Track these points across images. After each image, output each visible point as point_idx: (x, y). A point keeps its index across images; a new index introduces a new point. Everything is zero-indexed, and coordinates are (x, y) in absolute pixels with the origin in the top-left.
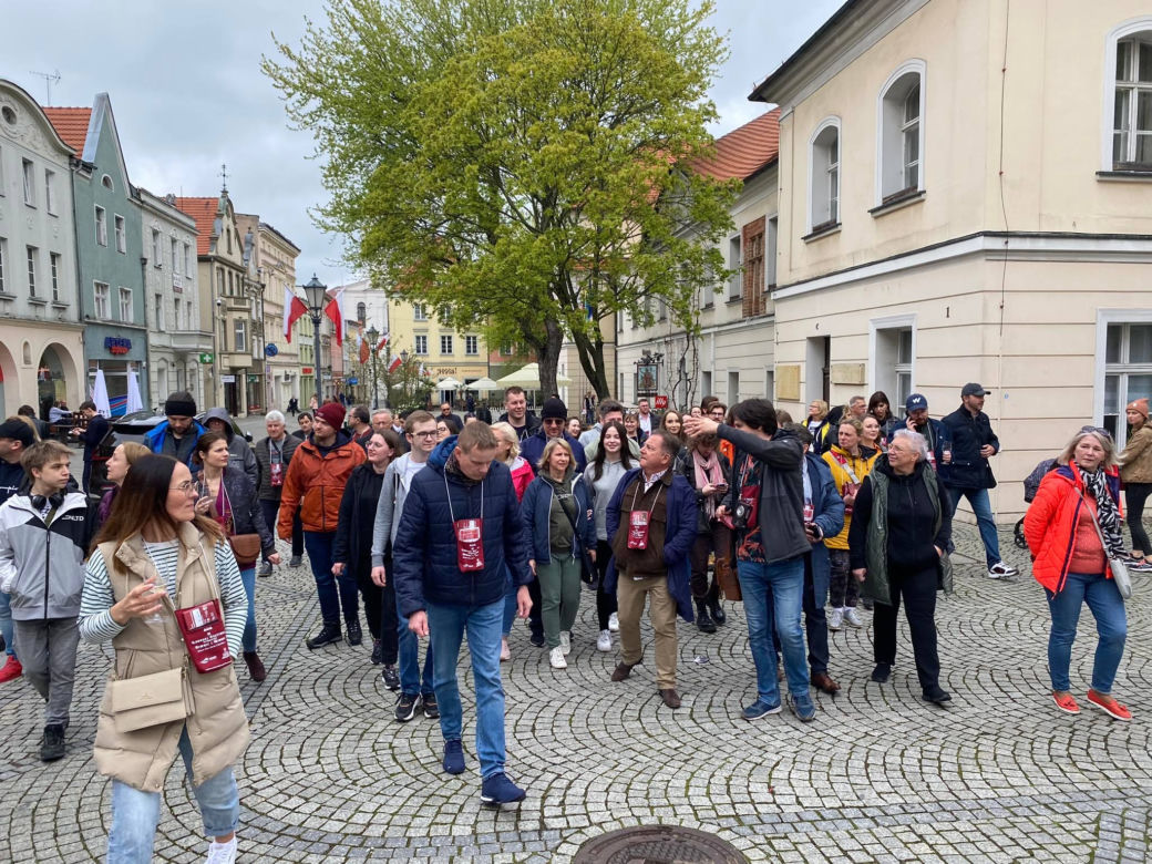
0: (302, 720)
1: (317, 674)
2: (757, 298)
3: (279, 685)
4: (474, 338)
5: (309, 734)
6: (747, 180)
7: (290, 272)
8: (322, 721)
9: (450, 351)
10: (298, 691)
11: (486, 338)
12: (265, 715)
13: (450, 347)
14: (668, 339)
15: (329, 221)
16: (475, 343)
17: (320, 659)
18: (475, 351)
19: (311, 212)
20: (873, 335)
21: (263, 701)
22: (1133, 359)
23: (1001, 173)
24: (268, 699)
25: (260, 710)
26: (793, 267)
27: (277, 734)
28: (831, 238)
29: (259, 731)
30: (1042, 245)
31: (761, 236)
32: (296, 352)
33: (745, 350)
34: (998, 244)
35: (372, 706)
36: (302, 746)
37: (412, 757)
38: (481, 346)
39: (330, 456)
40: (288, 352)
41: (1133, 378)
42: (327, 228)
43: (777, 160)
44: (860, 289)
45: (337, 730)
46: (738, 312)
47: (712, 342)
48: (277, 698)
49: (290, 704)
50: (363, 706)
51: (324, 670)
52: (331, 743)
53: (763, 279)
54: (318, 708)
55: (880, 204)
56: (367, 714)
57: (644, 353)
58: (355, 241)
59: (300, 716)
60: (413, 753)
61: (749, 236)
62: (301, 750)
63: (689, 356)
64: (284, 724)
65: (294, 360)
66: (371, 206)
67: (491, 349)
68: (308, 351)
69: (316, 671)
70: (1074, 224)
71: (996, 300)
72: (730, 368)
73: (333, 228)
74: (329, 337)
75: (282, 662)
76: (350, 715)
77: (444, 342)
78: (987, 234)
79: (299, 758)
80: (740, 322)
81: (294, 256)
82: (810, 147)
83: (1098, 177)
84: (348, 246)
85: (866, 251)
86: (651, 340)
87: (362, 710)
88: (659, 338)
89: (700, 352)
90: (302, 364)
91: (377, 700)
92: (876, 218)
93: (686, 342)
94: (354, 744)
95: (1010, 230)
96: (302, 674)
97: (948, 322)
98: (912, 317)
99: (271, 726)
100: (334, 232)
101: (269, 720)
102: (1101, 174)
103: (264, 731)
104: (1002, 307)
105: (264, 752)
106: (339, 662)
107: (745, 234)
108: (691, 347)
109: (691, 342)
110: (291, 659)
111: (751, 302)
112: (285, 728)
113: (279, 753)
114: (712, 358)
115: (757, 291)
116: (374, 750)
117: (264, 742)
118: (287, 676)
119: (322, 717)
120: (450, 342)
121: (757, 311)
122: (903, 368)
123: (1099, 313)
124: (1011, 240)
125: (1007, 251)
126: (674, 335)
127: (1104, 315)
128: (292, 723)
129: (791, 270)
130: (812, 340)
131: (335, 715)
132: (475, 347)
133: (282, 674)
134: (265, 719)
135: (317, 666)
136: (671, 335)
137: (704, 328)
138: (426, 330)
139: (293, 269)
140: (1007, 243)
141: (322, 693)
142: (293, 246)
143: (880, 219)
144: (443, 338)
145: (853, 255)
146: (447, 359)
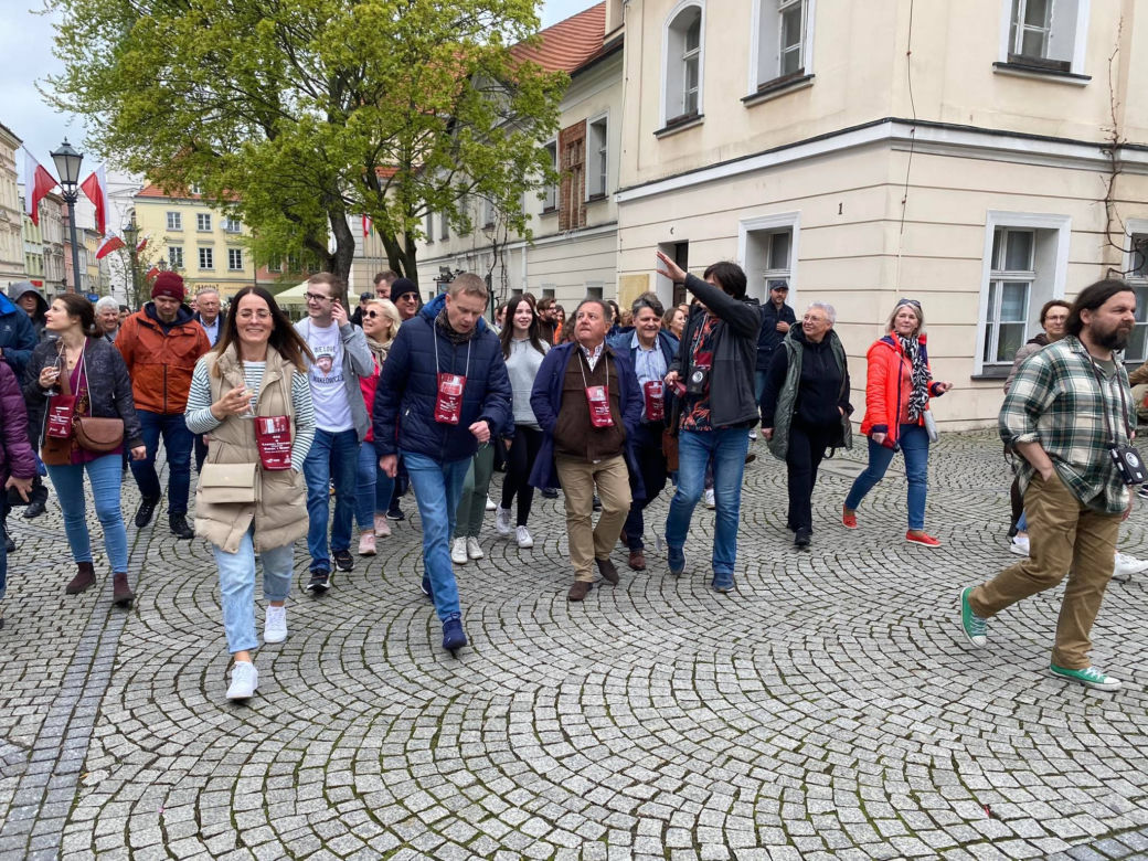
0: (178, 754)
1: (174, 668)
2: (575, 210)
3: (114, 692)
4: (239, 252)
5: (201, 782)
6: (574, 75)
7: (9, 166)
8: (215, 753)
9: (210, 266)
10: (152, 700)
11: (253, 252)
12: (107, 752)
13: (210, 261)
14: (471, 254)
15: (65, 98)
16: (239, 257)
17: (169, 642)
18: (239, 267)
19: (40, 83)
20: (743, 239)
21: (95, 725)
22: (1008, 267)
23: (909, 54)
24: (102, 720)
25: (96, 743)
26: (642, 164)
27: (140, 789)
28: (691, 132)
29: (105, 786)
30: (944, 136)
31: (580, 142)
32: (20, 261)
33: (561, 266)
34: (903, 132)
35: (289, 718)
36: (197, 809)
37: (403, 813)
38: (247, 261)
39: (173, 332)
40: (12, 260)
41: (1006, 285)
42: (63, 107)
43: (622, 46)
44: (728, 187)
45: (247, 770)
46: (553, 225)
47: (524, 258)
48: (119, 716)
49: (146, 726)
50: (273, 719)
51: (183, 659)
52: (248, 799)
53: (583, 188)
54: (198, 730)
55: (755, 91)
56: (285, 733)
57: (442, 269)
58: (101, 124)
59: (170, 749)
60: (400, 802)
61: (566, 142)
62: (198, 819)
63: (496, 273)
64: (147, 767)
65: (19, 271)
66: (131, 68)
67: (258, 263)
68: (37, 260)
69: (170, 661)
70: (971, 118)
71: (898, 194)
72: (543, 285)
73: (71, 108)
74: (62, 247)
75: (107, 651)
76: (260, 737)
77: (202, 256)
78: (895, 120)
79: (199, 835)
80: (556, 235)
81: (14, 148)
82: (665, 31)
83: (995, 69)
84: (91, 128)
85: (736, 144)
86: (450, 256)
87: (274, 727)
88: (459, 254)
89: (510, 269)
90: (31, 276)
91: (292, 706)
92: (749, 107)
93: (492, 257)
94: (290, 795)
95: (918, 118)
96: (150, 669)
97: (840, 219)
98: (794, 215)
99: (125, 773)
100: (70, 113)
101: (118, 760)
102: (998, 65)
103: (113, 786)
104: (904, 202)
105: (127, 831)
106: (202, 644)
107: (561, 140)
108: (499, 263)
109: (499, 258)
110: (120, 644)
111: (568, 215)
112: (152, 775)
113: (159, 833)
114: (524, 276)
115: (576, 202)
116: (330, 805)
117: (121, 809)
118: (123, 675)
119: (211, 745)
120: (210, 256)
121: (575, 223)
122: (777, 274)
123: (989, 215)
124: (917, 129)
125: (913, 141)
126: (477, 250)
127: (992, 217)
128: (162, 763)
129: (638, 169)
130: (664, 246)
131: (232, 741)
132: (239, 262)
133: (113, 672)
134: (109, 760)
135: (169, 653)
136: (475, 250)
137: (513, 243)
138: (182, 242)
139: (13, 163)
140: (913, 131)
141: (195, 700)
142: (14, 136)
143: (754, 110)
144: (202, 250)
145: (720, 150)
146: (205, 274)
